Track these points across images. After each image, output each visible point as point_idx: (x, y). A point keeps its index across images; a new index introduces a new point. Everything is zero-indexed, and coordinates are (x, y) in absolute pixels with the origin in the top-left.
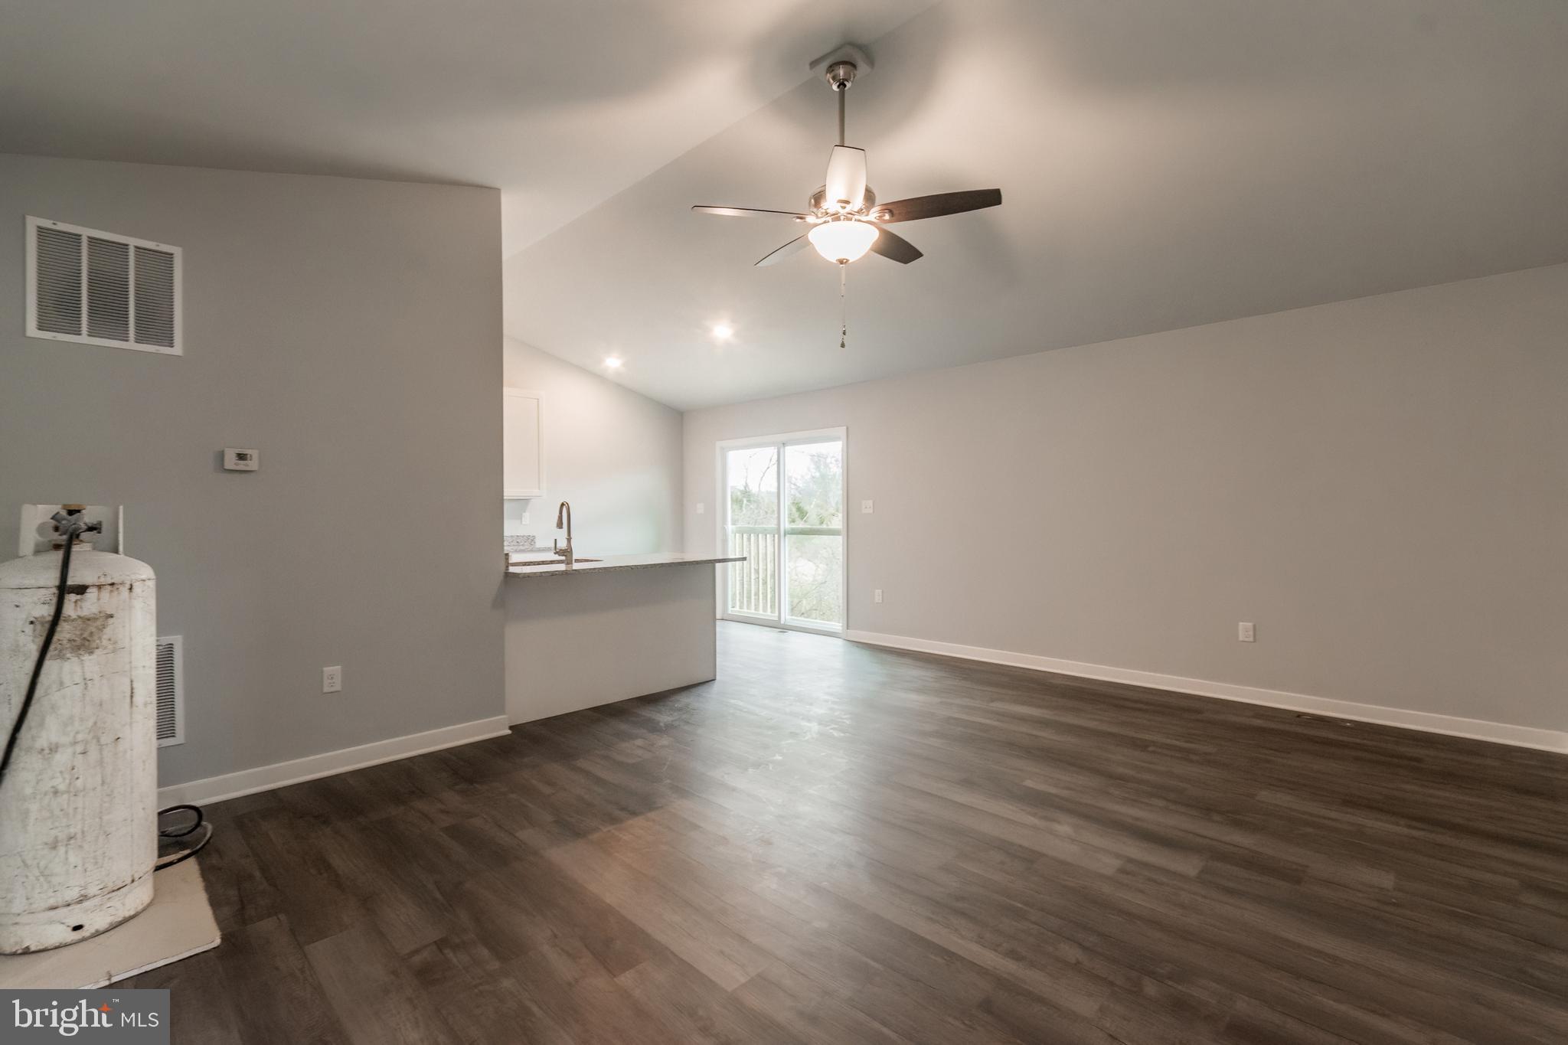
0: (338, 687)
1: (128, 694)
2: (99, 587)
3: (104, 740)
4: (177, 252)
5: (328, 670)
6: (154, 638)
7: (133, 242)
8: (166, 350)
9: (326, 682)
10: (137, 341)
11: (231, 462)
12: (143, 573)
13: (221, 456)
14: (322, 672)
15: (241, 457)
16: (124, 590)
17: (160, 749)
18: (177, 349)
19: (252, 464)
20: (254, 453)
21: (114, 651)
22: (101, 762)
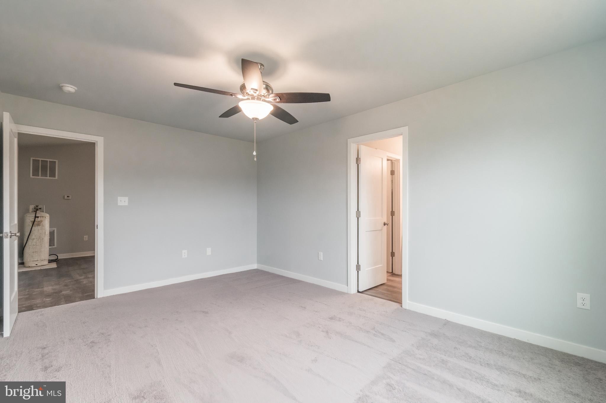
0: (87, 240)
1: (44, 233)
2: (41, 217)
3: (41, 238)
4: (57, 161)
5: (85, 236)
6: (49, 229)
7: (48, 160)
8: (54, 178)
9: (84, 239)
10: (49, 177)
11: (66, 197)
12: (47, 216)
13: (64, 197)
14: (84, 237)
15: (68, 197)
16: (44, 218)
17: (50, 248)
18: (56, 178)
19: (70, 198)
20: (71, 196)
21: (43, 226)
22: (40, 242)
